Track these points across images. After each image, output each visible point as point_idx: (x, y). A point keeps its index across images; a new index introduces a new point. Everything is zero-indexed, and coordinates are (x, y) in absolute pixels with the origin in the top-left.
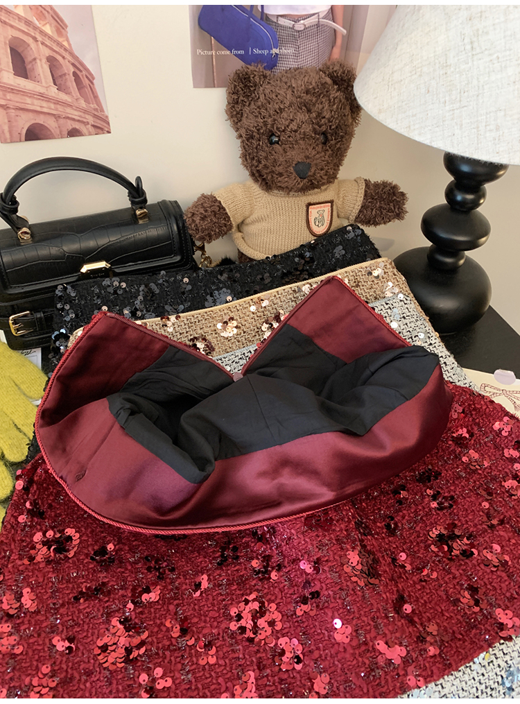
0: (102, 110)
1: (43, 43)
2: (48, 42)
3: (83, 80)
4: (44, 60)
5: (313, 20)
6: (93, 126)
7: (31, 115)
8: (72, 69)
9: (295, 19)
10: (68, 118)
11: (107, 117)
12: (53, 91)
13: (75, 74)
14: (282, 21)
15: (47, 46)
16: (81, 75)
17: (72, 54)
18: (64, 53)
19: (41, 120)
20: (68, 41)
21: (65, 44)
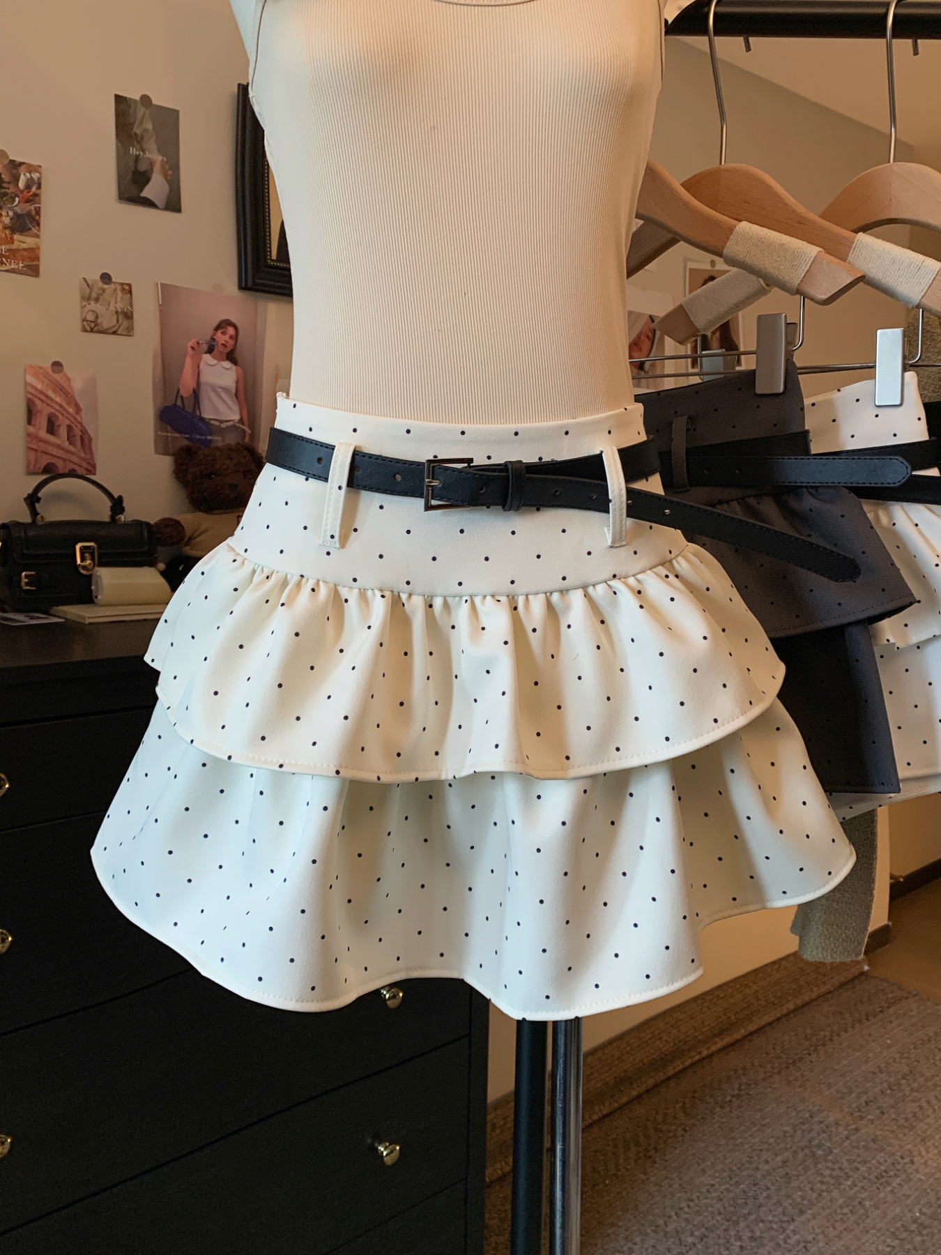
0: (93, 460)
1: (67, 417)
2: (69, 417)
3: (85, 441)
4: (65, 426)
5: (231, 423)
6: (85, 469)
7: (50, 457)
8: (80, 433)
9: (222, 422)
10: (72, 462)
11: (95, 464)
12: (66, 444)
13: (81, 436)
14: (212, 422)
15: (68, 419)
16: (86, 437)
17: (81, 424)
18: (77, 424)
19: (54, 461)
20: (81, 417)
21: (79, 419)
